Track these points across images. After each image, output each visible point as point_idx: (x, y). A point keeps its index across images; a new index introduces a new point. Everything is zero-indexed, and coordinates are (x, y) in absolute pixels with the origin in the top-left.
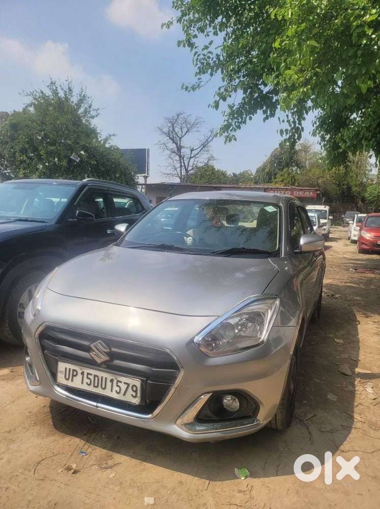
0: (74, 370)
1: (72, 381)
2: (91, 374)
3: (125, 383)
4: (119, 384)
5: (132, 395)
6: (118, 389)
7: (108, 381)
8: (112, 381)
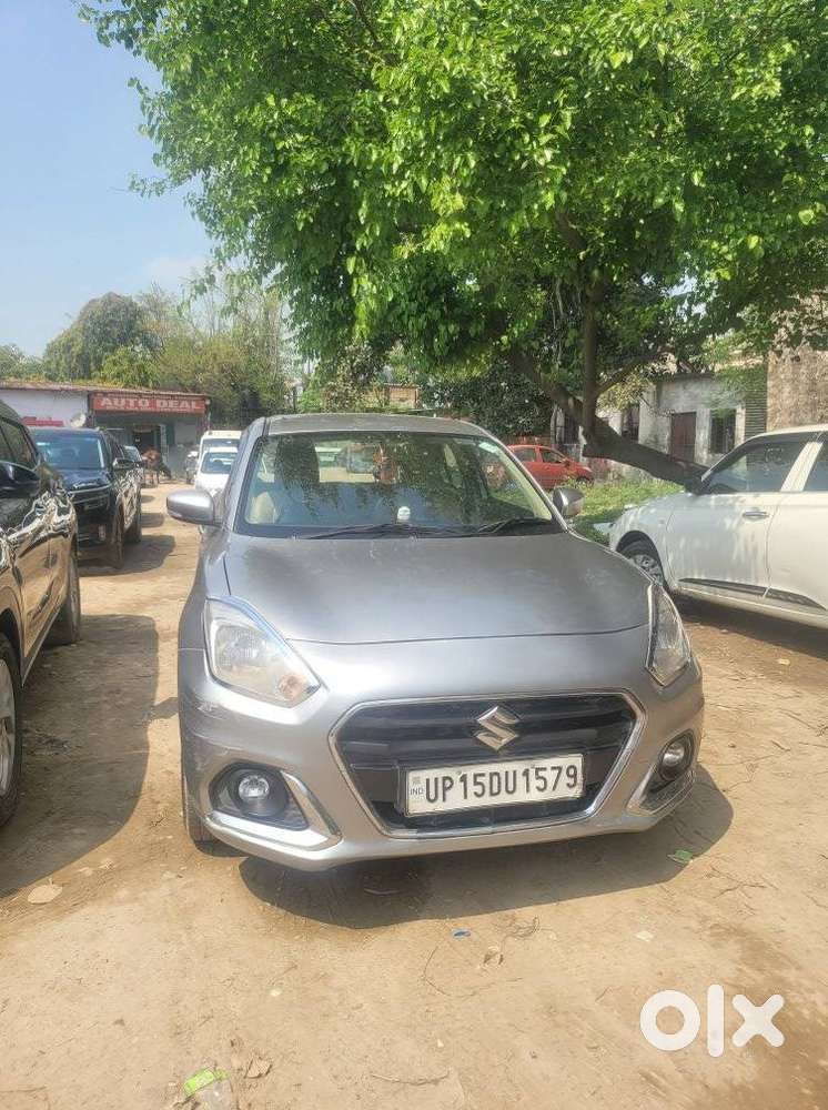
0: (445, 779)
1: (444, 800)
2: (483, 775)
3: (553, 768)
4: (541, 773)
5: (568, 785)
6: (541, 783)
7: (519, 775)
8: (526, 773)
